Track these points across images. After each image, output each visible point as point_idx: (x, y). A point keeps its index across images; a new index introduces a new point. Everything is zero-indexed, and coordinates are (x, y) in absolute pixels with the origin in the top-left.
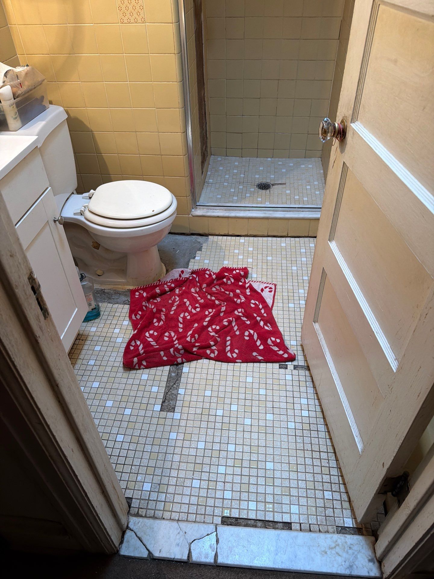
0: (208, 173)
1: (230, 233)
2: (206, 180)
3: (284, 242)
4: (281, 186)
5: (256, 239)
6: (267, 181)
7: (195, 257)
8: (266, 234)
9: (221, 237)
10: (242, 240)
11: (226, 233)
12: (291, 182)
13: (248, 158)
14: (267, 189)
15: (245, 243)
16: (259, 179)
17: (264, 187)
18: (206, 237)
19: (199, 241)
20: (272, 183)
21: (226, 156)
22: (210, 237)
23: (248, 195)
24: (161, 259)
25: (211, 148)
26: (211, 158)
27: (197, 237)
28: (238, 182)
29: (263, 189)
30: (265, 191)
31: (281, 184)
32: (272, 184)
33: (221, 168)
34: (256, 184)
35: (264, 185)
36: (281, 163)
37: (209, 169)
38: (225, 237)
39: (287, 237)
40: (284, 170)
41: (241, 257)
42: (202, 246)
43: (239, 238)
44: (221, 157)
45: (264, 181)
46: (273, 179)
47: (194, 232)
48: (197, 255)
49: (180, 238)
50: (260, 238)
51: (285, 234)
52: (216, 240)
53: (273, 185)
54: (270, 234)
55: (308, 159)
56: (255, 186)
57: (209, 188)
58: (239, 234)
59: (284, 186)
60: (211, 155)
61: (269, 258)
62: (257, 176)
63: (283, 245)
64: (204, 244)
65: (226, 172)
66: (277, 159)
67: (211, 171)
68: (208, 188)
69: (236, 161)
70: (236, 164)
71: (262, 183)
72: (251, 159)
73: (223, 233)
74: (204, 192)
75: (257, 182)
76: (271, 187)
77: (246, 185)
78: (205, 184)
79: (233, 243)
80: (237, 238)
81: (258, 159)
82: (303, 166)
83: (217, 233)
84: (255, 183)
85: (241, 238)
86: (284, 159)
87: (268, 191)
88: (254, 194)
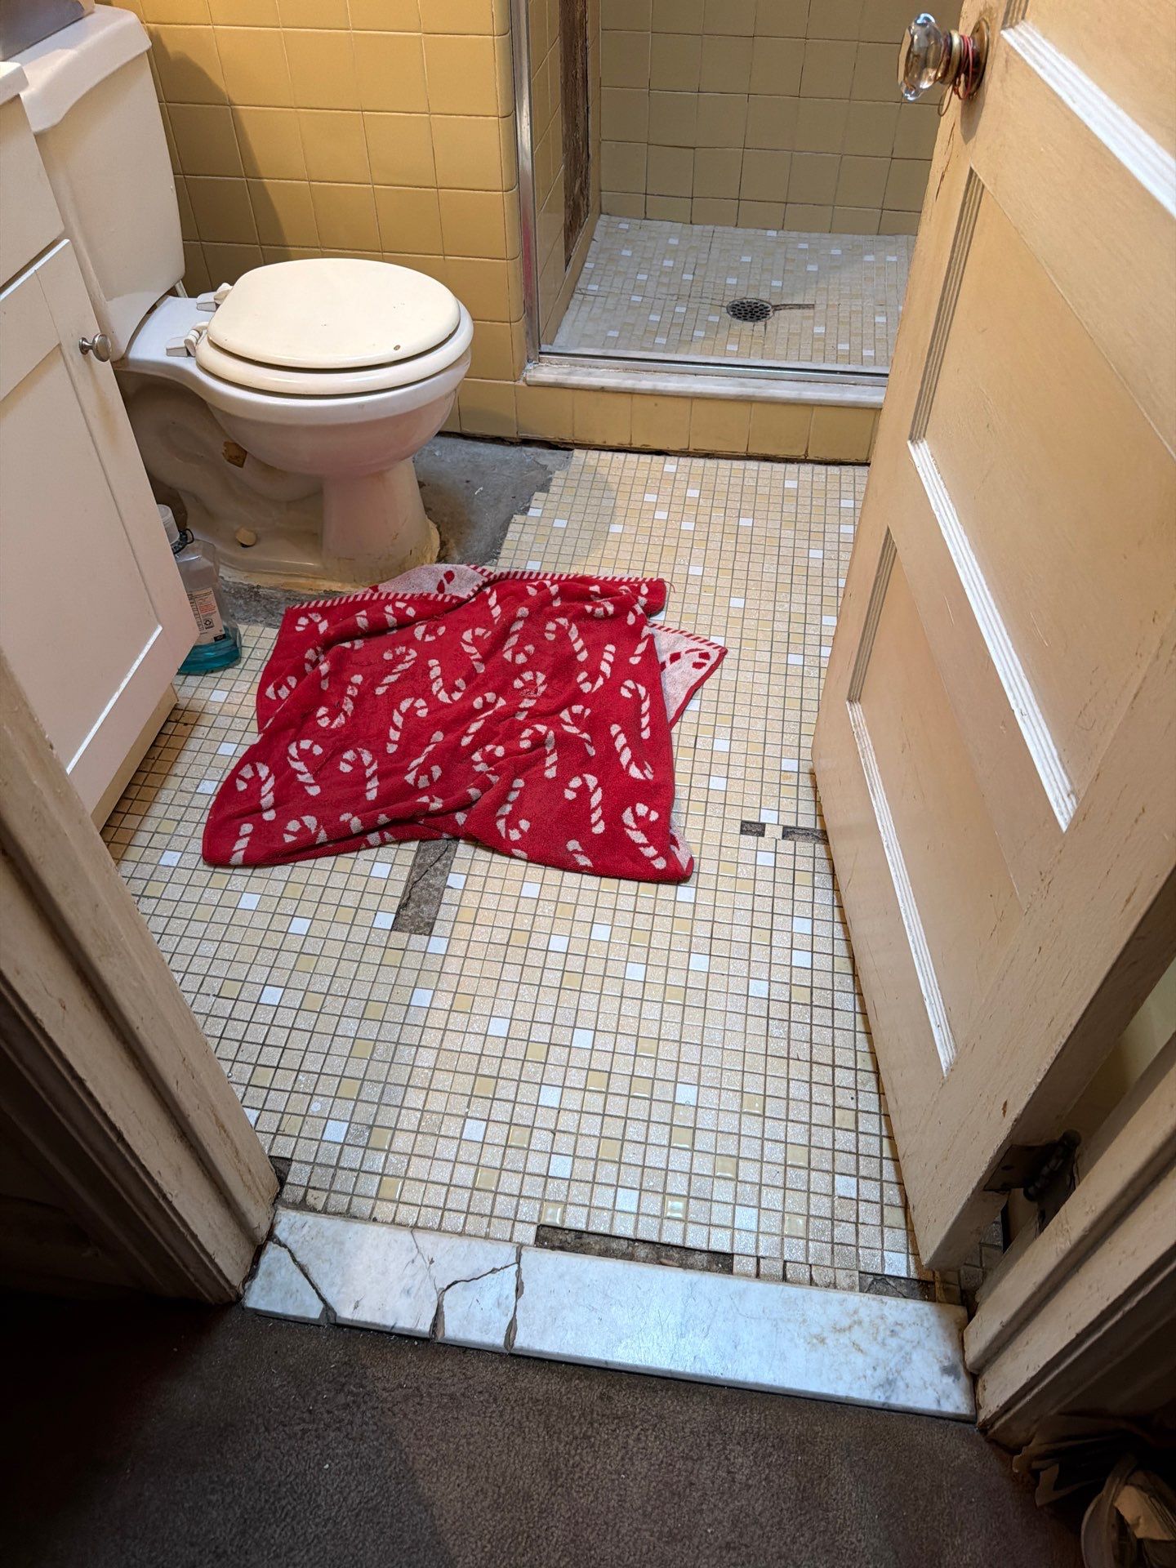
0: (587, 265)
1: (637, 444)
2: (579, 285)
3: (792, 478)
4: (797, 312)
5: (711, 463)
6: (760, 298)
7: (527, 509)
8: (742, 450)
9: (610, 454)
10: (670, 465)
11: (624, 441)
12: (830, 303)
13: (710, 228)
14: (758, 319)
15: (678, 476)
16: (737, 288)
17: (750, 312)
18: (566, 453)
19: (544, 462)
20: (773, 304)
21: (645, 219)
22: (576, 452)
23: (699, 333)
24: (427, 510)
25: (601, 191)
26: (600, 223)
27: (539, 450)
28: (674, 295)
29: (745, 320)
30: (751, 324)
31: (800, 306)
32: (773, 306)
33: (628, 253)
34: (725, 304)
35: (749, 309)
36: (805, 246)
37: (590, 254)
38: (621, 456)
39: (806, 461)
40: (812, 268)
41: (661, 515)
42: (551, 479)
43: (661, 458)
44: (629, 220)
45: (752, 296)
46: (779, 290)
47: (530, 436)
48: (533, 503)
49: (488, 452)
50: (723, 463)
51: (800, 453)
52: (593, 463)
53: (776, 308)
54: (753, 450)
55: (889, 238)
56: (724, 310)
57: (585, 309)
58: (663, 447)
59: (808, 312)
60: (601, 213)
61: (746, 522)
62: (732, 281)
63: (791, 484)
64: (557, 472)
65: (640, 264)
66: (794, 234)
67: (597, 259)
68: (583, 308)
69: (672, 234)
70: (674, 241)
71: (745, 301)
72: (719, 229)
73: (614, 443)
74: (569, 317)
75: (729, 300)
76: (771, 313)
77: (696, 306)
78: (575, 296)
79: (642, 474)
80: (656, 458)
81: (740, 231)
82: (869, 258)
83: (598, 441)
84: (723, 301)
85: (668, 458)
86: (816, 235)
87: (760, 325)
88: (717, 332)
